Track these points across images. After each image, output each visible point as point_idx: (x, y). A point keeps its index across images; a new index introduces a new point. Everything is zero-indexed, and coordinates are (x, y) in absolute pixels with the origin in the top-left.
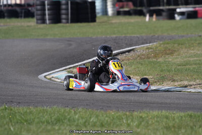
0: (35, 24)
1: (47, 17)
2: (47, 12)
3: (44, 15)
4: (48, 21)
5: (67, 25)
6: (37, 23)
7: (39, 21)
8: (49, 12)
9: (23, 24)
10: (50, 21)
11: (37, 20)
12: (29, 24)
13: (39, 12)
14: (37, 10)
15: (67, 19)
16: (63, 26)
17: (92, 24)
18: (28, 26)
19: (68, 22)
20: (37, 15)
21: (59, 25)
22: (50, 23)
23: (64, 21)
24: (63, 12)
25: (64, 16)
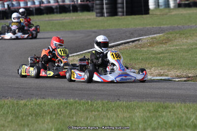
0: (95, 17)
1: (105, 10)
2: (105, 6)
3: (103, 8)
4: (105, 15)
5: (123, 17)
6: (97, 16)
7: (99, 15)
8: (107, 6)
9: (83, 17)
10: (108, 14)
11: (97, 13)
12: (89, 17)
13: (98, 7)
14: (96, 5)
15: (123, 12)
16: (119, 19)
17: (144, 16)
18: (88, 19)
19: (123, 15)
20: (96, 9)
21: (116, 17)
22: (107, 16)
23: (120, 14)
24: (119, 5)
25: (120, 10)
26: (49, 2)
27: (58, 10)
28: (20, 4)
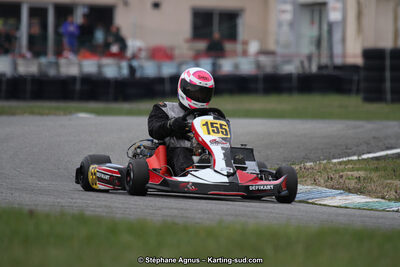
2: (388, 74)
3: (382, 80)
4: (389, 96)
10: (394, 96)
22: (394, 101)
26: (236, 66)
27: (261, 86)
28: (159, 68)
